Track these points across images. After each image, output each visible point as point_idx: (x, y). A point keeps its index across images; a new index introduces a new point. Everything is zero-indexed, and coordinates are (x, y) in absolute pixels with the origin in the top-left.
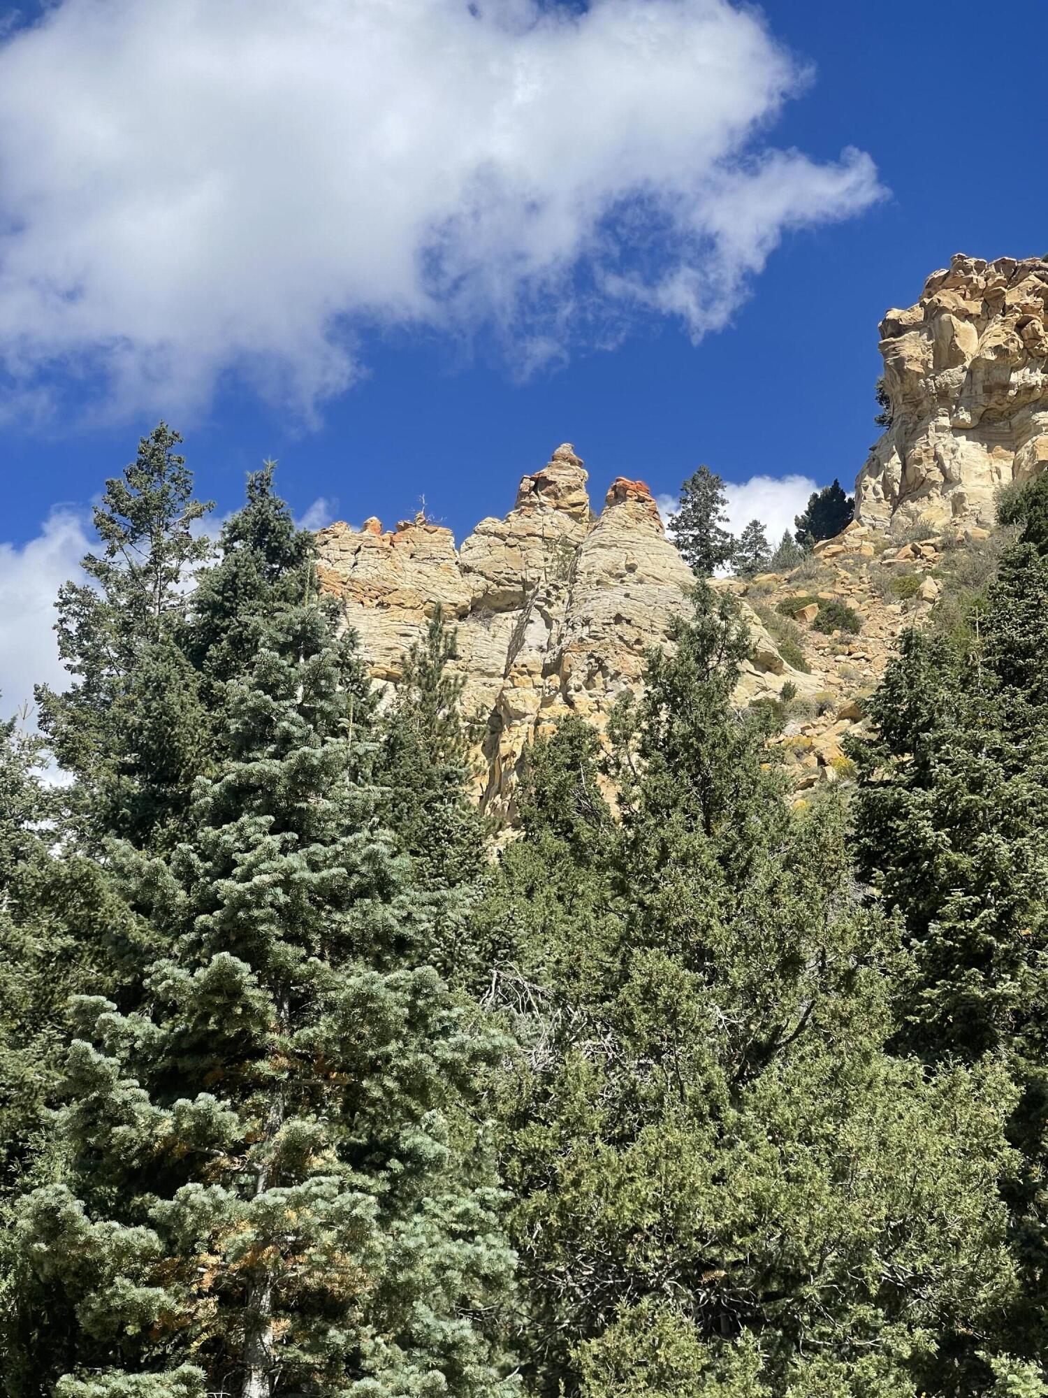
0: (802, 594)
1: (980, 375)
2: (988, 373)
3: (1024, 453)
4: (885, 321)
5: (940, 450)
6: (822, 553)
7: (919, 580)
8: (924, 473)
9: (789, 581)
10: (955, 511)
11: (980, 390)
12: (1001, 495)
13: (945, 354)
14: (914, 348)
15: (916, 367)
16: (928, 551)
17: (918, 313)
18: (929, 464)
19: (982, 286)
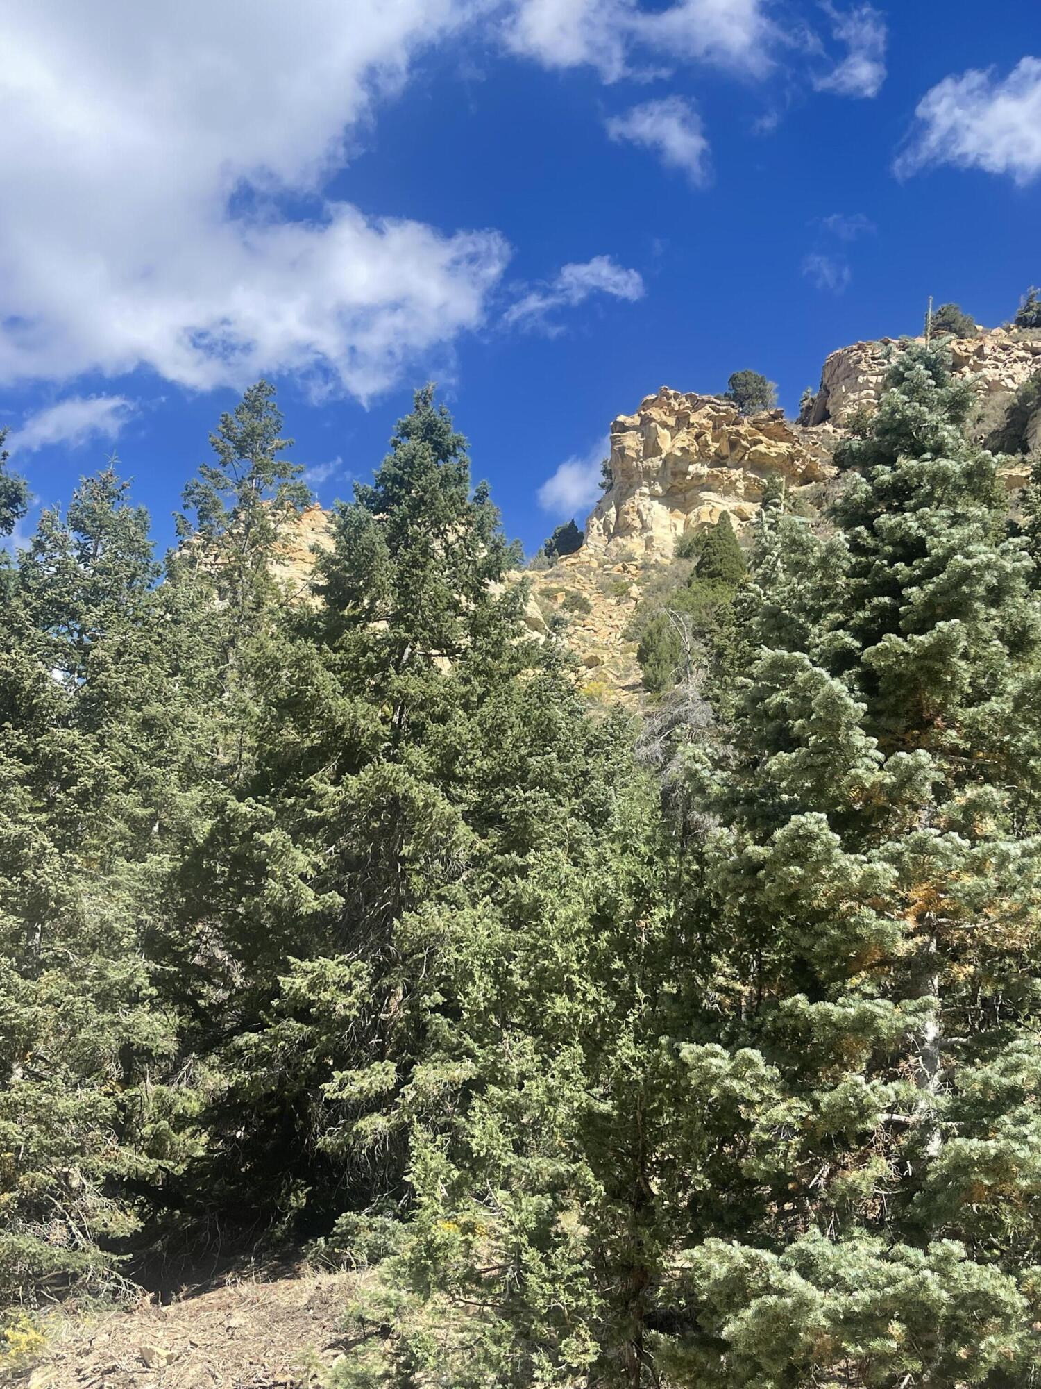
0: (554, 586)
1: (670, 465)
2: (675, 464)
3: (692, 516)
4: (616, 422)
7: (627, 586)
8: (629, 521)
9: (545, 577)
10: (647, 547)
11: (669, 473)
13: (650, 449)
14: (632, 442)
15: (632, 454)
16: (632, 569)
17: (636, 420)
19: (676, 409)
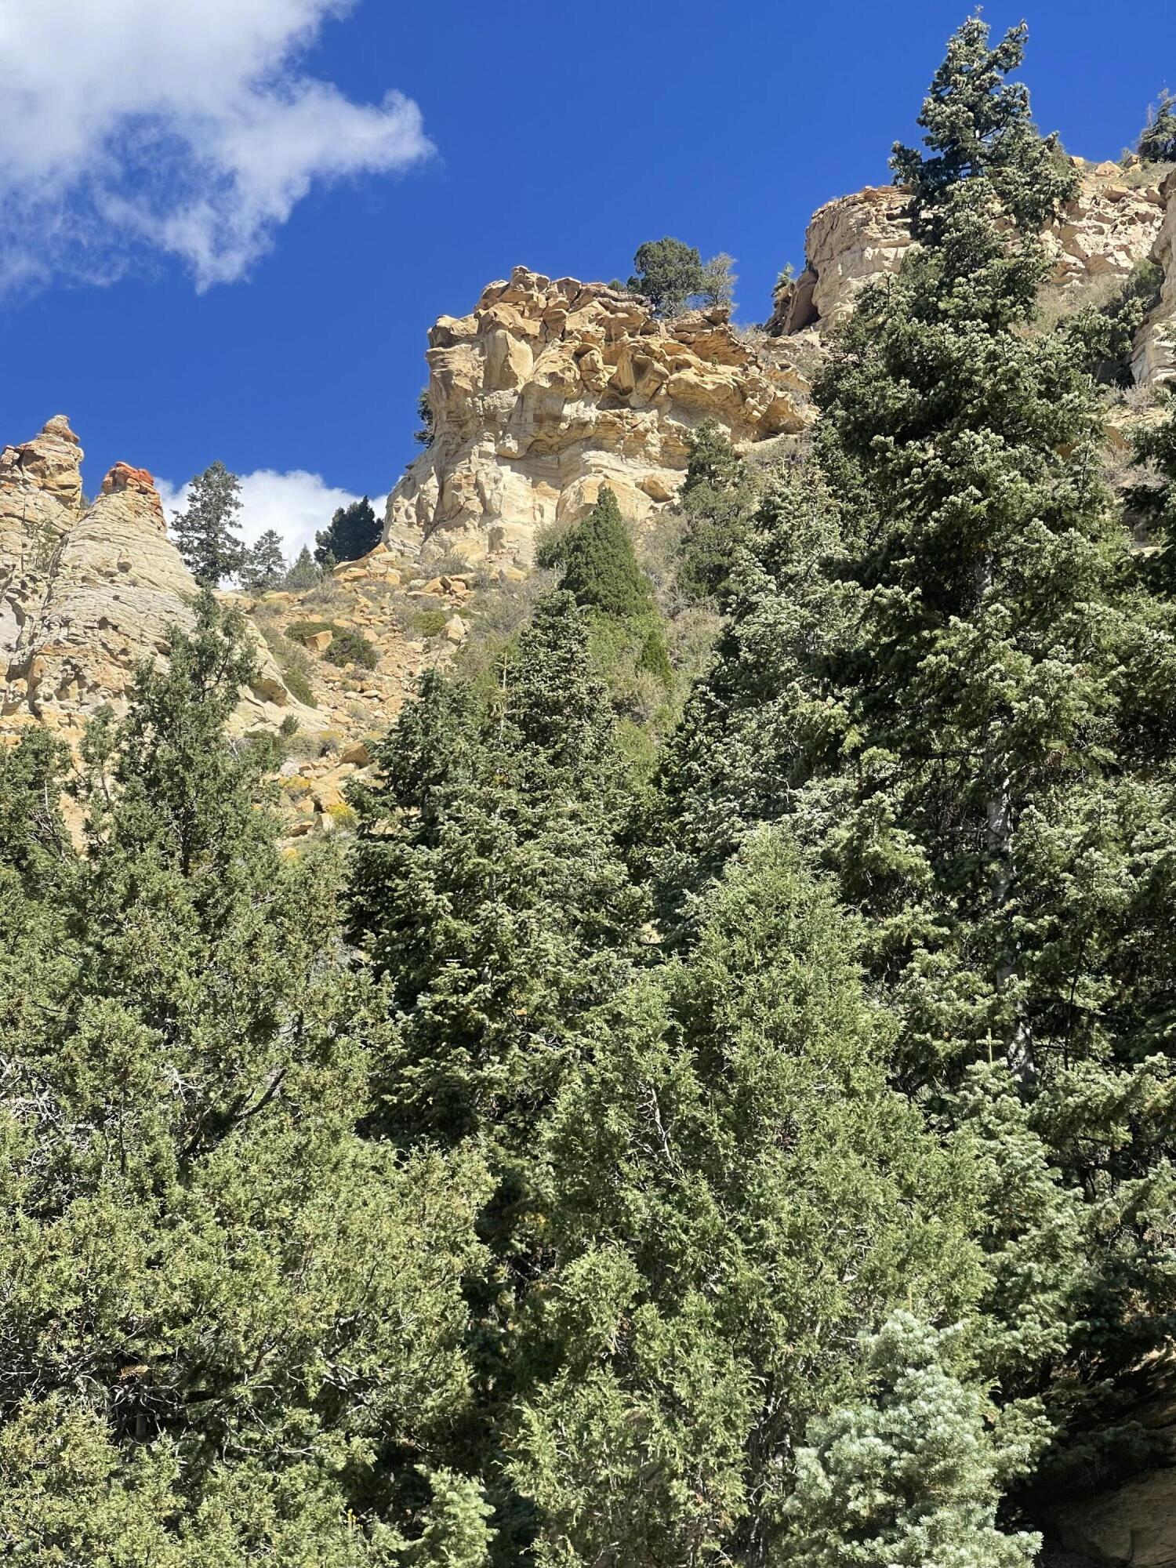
0: (316, 618)
1: (531, 402)
2: (540, 401)
3: (570, 493)
4: (436, 328)
5: (482, 478)
6: (343, 576)
7: (445, 618)
8: (462, 500)
9: (303, 602)
10: (492, 546)
11: (530, 419)
12: (543, 535)
13: (497, 374)
14: (463, 362)
15: (464, 384)
16: (458, 587)
17: (471, 325)
18: (468, 491)
19: (542, 305)
